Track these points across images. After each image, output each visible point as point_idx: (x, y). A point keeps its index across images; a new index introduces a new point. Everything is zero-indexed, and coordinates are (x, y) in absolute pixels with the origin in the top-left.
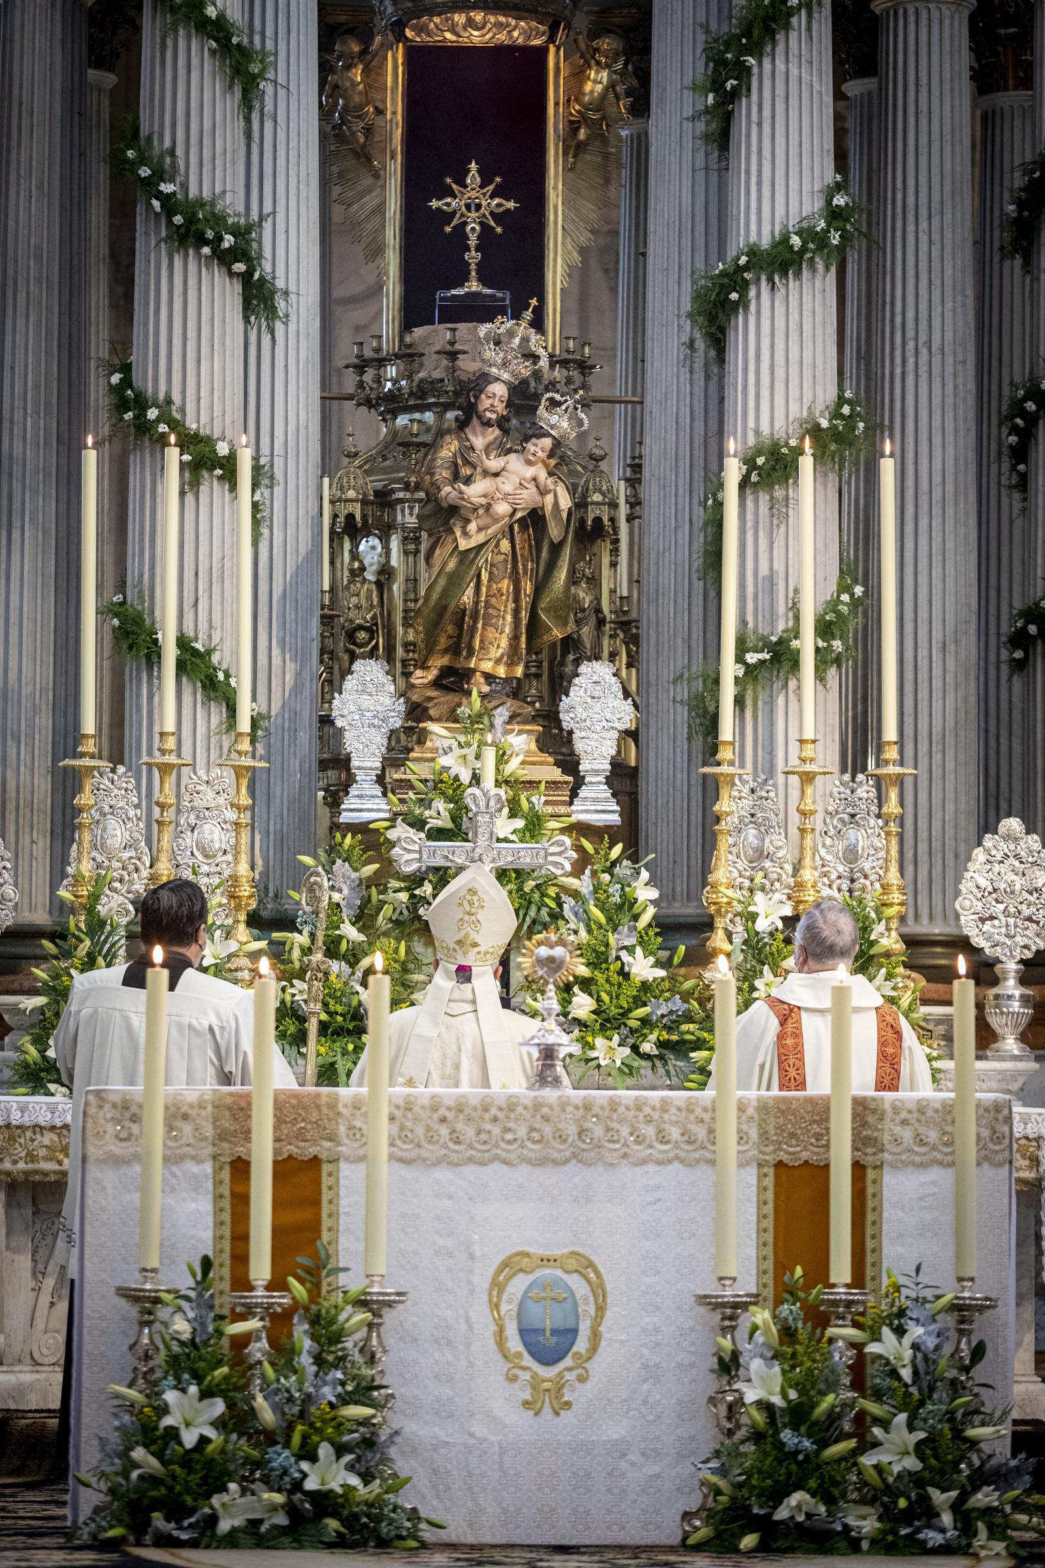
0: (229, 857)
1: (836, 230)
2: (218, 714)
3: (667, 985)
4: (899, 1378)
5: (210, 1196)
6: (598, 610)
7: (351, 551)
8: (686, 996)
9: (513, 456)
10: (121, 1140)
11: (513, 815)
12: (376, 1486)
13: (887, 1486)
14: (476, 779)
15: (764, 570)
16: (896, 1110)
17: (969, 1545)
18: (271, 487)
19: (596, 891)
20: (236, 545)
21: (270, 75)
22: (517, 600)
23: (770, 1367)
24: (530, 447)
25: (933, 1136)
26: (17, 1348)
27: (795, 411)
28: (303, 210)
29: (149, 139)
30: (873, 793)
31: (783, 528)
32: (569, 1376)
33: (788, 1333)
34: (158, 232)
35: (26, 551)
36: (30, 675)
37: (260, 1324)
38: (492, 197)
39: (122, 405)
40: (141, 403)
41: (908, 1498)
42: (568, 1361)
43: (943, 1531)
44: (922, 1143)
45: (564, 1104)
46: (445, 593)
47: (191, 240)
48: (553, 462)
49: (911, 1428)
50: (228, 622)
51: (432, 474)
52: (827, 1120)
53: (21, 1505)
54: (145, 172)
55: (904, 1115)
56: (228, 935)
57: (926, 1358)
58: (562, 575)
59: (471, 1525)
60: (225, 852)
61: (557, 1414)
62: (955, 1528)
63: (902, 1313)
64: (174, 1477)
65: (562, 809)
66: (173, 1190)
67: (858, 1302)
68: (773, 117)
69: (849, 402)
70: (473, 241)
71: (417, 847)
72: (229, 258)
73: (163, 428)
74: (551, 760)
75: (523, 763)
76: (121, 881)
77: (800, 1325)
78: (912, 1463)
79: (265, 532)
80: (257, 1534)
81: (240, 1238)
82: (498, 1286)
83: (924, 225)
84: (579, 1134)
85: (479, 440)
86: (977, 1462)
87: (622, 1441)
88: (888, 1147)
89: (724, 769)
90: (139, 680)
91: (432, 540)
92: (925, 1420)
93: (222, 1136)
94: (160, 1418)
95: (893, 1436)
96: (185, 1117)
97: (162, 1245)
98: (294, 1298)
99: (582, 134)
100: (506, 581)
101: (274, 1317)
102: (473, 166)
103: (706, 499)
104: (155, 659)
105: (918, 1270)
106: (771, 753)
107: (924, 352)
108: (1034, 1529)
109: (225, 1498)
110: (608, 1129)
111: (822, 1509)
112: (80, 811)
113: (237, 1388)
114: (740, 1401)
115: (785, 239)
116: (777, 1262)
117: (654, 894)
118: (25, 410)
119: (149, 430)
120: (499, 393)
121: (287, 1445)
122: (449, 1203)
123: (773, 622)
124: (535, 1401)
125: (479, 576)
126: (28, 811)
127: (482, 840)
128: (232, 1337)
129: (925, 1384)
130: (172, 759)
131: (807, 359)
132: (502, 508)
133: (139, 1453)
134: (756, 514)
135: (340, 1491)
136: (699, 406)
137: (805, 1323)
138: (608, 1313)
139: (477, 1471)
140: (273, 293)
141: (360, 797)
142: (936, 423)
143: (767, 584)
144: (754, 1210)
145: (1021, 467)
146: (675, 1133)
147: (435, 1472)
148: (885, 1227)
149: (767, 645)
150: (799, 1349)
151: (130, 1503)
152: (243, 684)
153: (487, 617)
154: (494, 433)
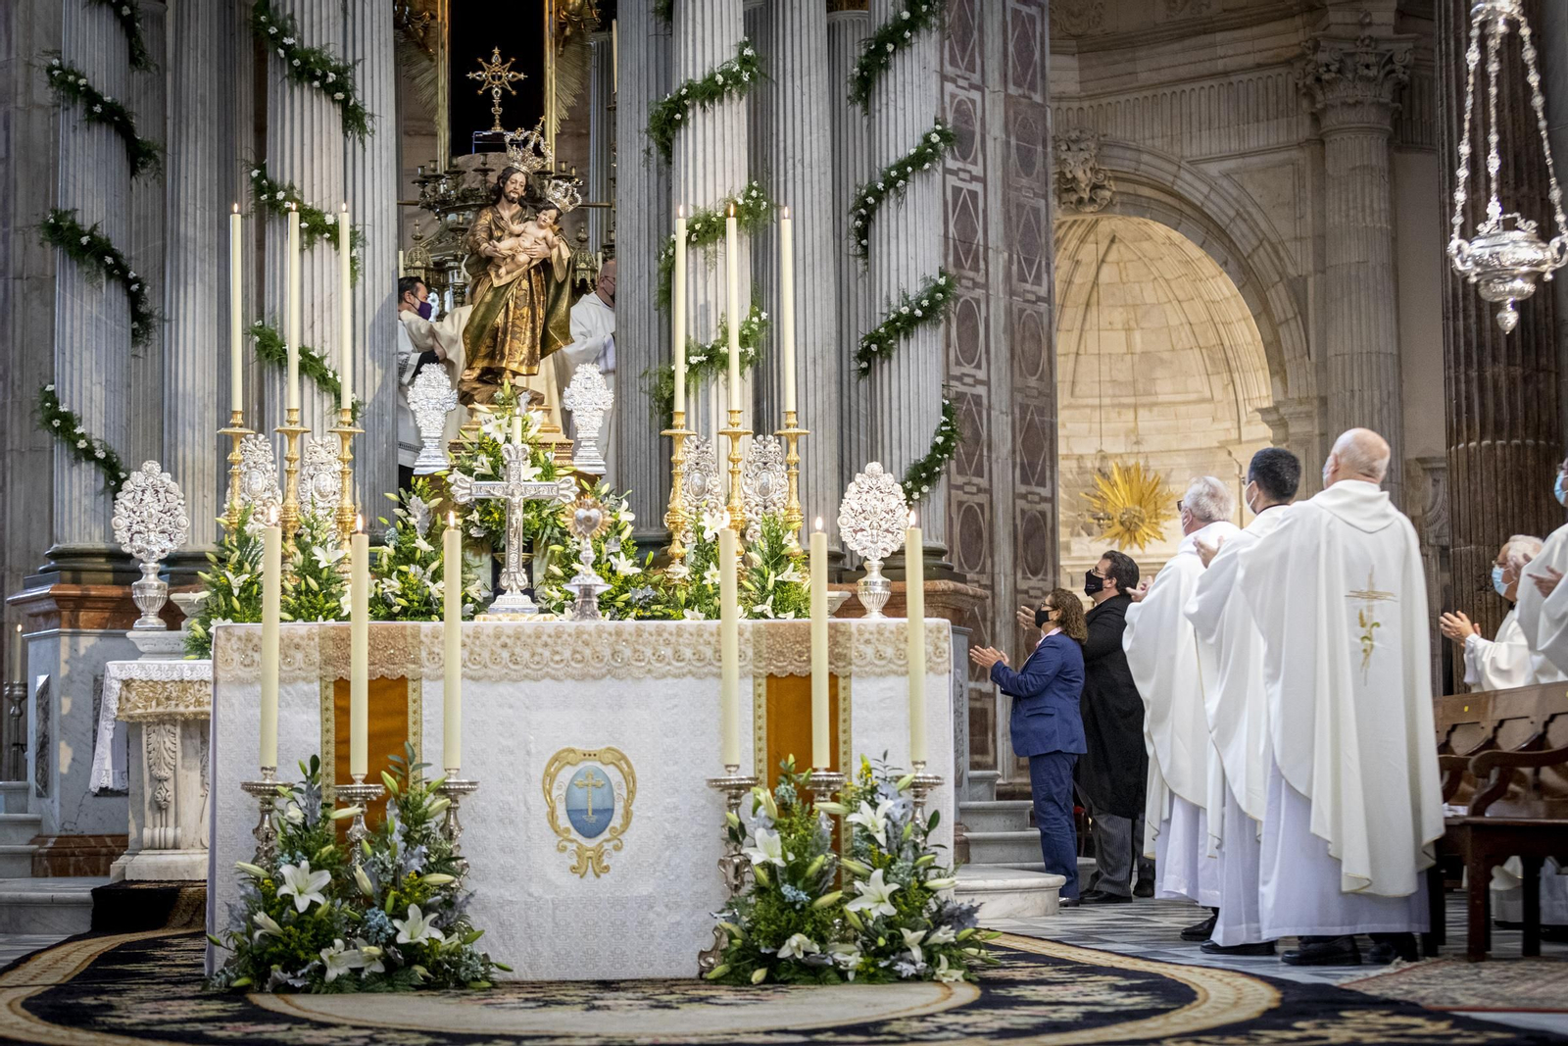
0: (338, 497)
1: (746, 71)
2: (329, 401)
3: (642, 578)
4: (874, 842)
5: (318, 710)
8: (655, 586)
9: (530, 223)
10: (246, 666)
11: (533, 465)
12: (455, 939)
13: (867, 928)
14: (508, 440)
15: (701, 301)
16: (861, 633)
17: (934, 974)
18: (364, 247)
20: (339, 287)
22: (533, 321)
23: (771, 835)
24: (541, 216)
25: (889, 652)
26: (191, 837)
27: (720, 194)
28: (383, 63)
29: (276, 9)
30: (778, 448)
32: (606, 846)
33: (785, 808)
34: (283, 72)
35: (197, 300)
36: (202, 386)
37: (359, 810)
38: (509, 71)
39: (260, 191)
40: (273, 189)
41: (885, 938)
42: (606, 834)
43: (913, 963)
44: (880, 658)
45: (600, 632)
46: (484, 317)
47: (306, 77)
48: (556, 227)
49: (886, 882)
50: (335, 338)
51: (474, 236)
52: (809, 640)
53: (180, 954)
54: (273, 30)
55: (867, 636)
56: (338, 546)
57: (894, 825)
58: (564, 304)
59: (530, 967)
60: (335, 493)
61: (598, 876)
62: (923, 960)
63: (874, 790)
64: (290, 936)
65: (567, 462)
66: (288, 704)
67: (836, 782)
69: (755, 189)
70: (497, 100)
71: (468, 486)
72: (332, 89)
73: (287, 204)
74: (558, 429)
75: (540, 431)
76: (261, 514)
77: (794, 801)
78: (889, 909)
79: (360, 278)
80: (358, 980)
81: (343, 742)
82: (549, 777)
83: (797, 83)
84: (613, 655)
85: (507, 212)
86: (935, 908)
87: (650, 896)
88: (855, 661)
89: (676, 431)
90: (274, 379)
91: (475, 281)
92: (896, 875)
93: (327, 661)
94: (277, 887)
95: (871, 888)
96: (297, 647)
97: (279, 749)
98: (387, 789)
99: (568, 31)
100: (526, 309)
101: (371, 805)
102: (496, 51)
103: (660, 254)
104: (284, 363)
105: (885, 756)
106: (708, 425)
107: (799, 166)
108: (982, 959)
109: (332, 951)
110: (636, 651)
111: (816, 948)
112: (232, 464)
113: (340, 862)
114: (746, 863)
115: (713, 76)
116: (770, 753)
118: (195, 204)
119: (278, 206)
120: (519, 181)
121: (382, 907)
122: (510, 711)
123: (707, 334)
124: (580, 867)
125: (507, 305)
126: (201, 476)
127: (513, 481)
128: (337, 821)
129: (894, 846)
130: (296, 427)
132: (523, 258)
133: (260, 917)
134: (696, 263)
135: (426, 943)
136: (653, 194)
137: (797, 799)
138: (637, 796)
139: (535, 924)
140: (363, 115)
142: (808, 214)
143: (703, 310)
144: (751, 713)
145: (864, 242)
146: (688, 653)
147: (502, 924)
148: (854, 724)
149: (704, 351)
150: (795, 820)
151: (254, 958)
152: (346, 381)
153: (513, 333)
154: (516, 208)
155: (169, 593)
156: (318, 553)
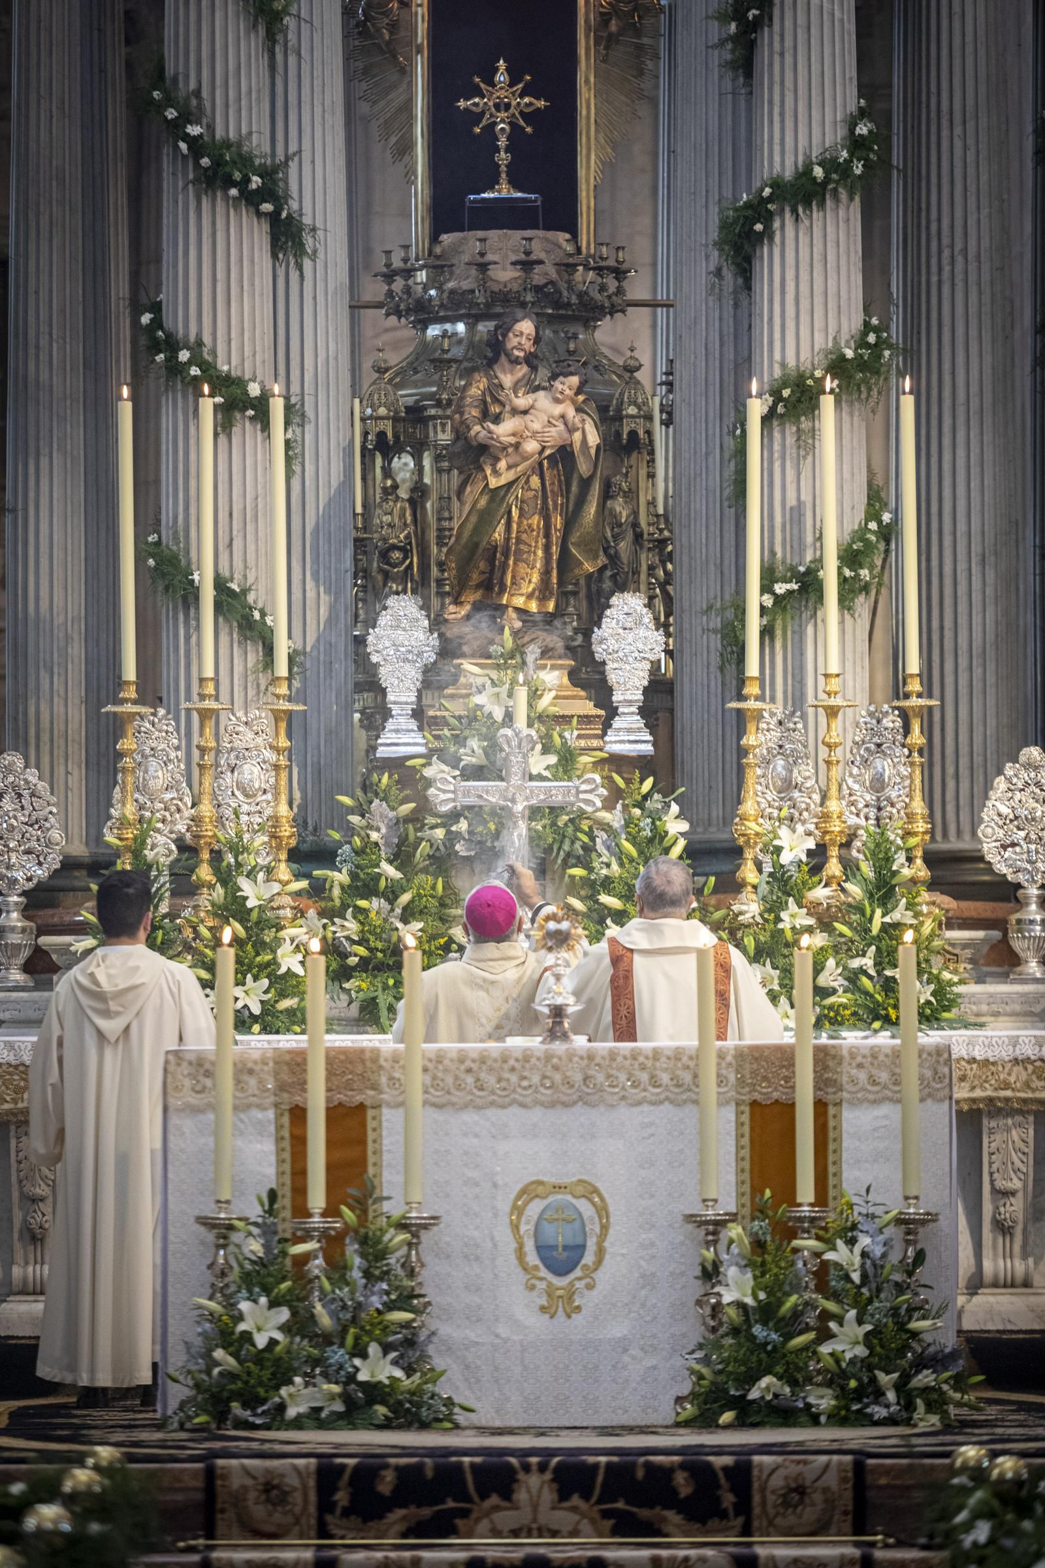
0: (269, 796)
1: (859, 160)
2: (254, 655)
4: (852, 1282)
5: (272, 1139)
6: (635, 525)
7: (383, 468)
9: (541, 394)
10: (198, 1092)
11: (546, 750)
12: (417, 1378)
13: (841, 1370)
14: (509, 717)
15: (791, 500)
16: (852, 1056)
17: (911, 1418)
18: (303, 426)
19: (627, 825)
20: (269, 483)
21: (293, 10)
22: (547, 535)
23: (744, 1273)
24: (558, 385)
25: (884, 1076)
27: (820, 342)
28: (328, 139)
29: (175, 79)
30: (899, 723)
31: (810, 459)
32: (578, 1285)
33: (759, 1245)
34: (185, 174)
35: (55, 480)
36: (62, 604)
37: (317, 1245)
38: (521, 96)
39: (154, 347)
40: (172, 345)
41: (859, 1380)
42: (578, 1272)
43: (887, 1406)
44: (874, 1083)
45: (571, 1055)
46: (476, 530)
47: (219, 183)
48: (581, 398)
49: (860, 1321)
50: (262, 561)
51: (462, 414)
52: (793, 1065)
54: (171, 114)
55: (859, 1059)
57: (875, 1265)
58: (591, 509)
59: (498, 1411)
60: (265, 792)
61: (569, 1317)
62: (898, 1403)
63: (854, 1227)
64: (249, 1374)
65: (595, 743)
66: (242, 1134)
67: (820, 1218)
68: (795, 48)
69: (876, 330)
70: (502, 142)
71: (452, 788)
72: (256, 199)
73: (195, 371)
74: (583, 693)
75: (556, 697)
76: (163, 821)
77: (769, 1238)
78: (861, 1351)
79: (297, 468)
80: (318, 1419)
81: (299, 1173)
82: (518, 1210)
83: (958, 130)
84: (585, 1080)
85: (508, 377)
86: (919, 1350)
87: (624, 1338)
88: (846, 1087)
89: (751, 704)
90: (176, 619)
91: (463, 477)
92: (872, 1315)
93: (282, 1087)
94: (235, 1325)
95: (846, 1329)
96: (251, 1072)
97: (233, 1180)
98: (346, 1223)
99: (614, 26)
100: (536, 517)
101: (329, 1239)
102: (502, 66)
103: (735, 428)
104: (191, 599)
105: (868, 1191)
106: (801, 682)
107: (959, 259)
109: (292, 1389)
110: (609, 1076)
111: (787, 1390)
112: (123, 756)
113: (299, 1299)
114: (719, 1303)
115: (808, 170)
116: (752, 1187)
117: (684, 826)
118: (51, 335)
119: (181, 372)
120: (526, 332)
121: (342, 1345)
122: (475, 1141)
123: (801, 552)
124: (549, 1307)
125: (510, 512)
126: (62, 742)
127: (515, 780)
128: (294, 1256)
129: (874, 1285)
130: (211, 704)
131: (832, 289)
132: (531, 446)
133: (219, 1354)
134: (783, 446)
135: (387, 1382)
136: (728, 333)
137: (773, 1234)
138: (611, 1231)
139: (502, 1366)
140: (300, 230)
141: (397, 731)
142: (973, 333)
143: (795, 514)
144: (733, 1142)
146: (665, 1078)
147: (467, 1367)
148: (845, 1155)
149: (795, 575)
150: (768, 1258)
151: (213, 1396)
152: (279, 622)
153: (518, 552)
154: (522, 370)
155: (37, 936)
156: (246, 887)
